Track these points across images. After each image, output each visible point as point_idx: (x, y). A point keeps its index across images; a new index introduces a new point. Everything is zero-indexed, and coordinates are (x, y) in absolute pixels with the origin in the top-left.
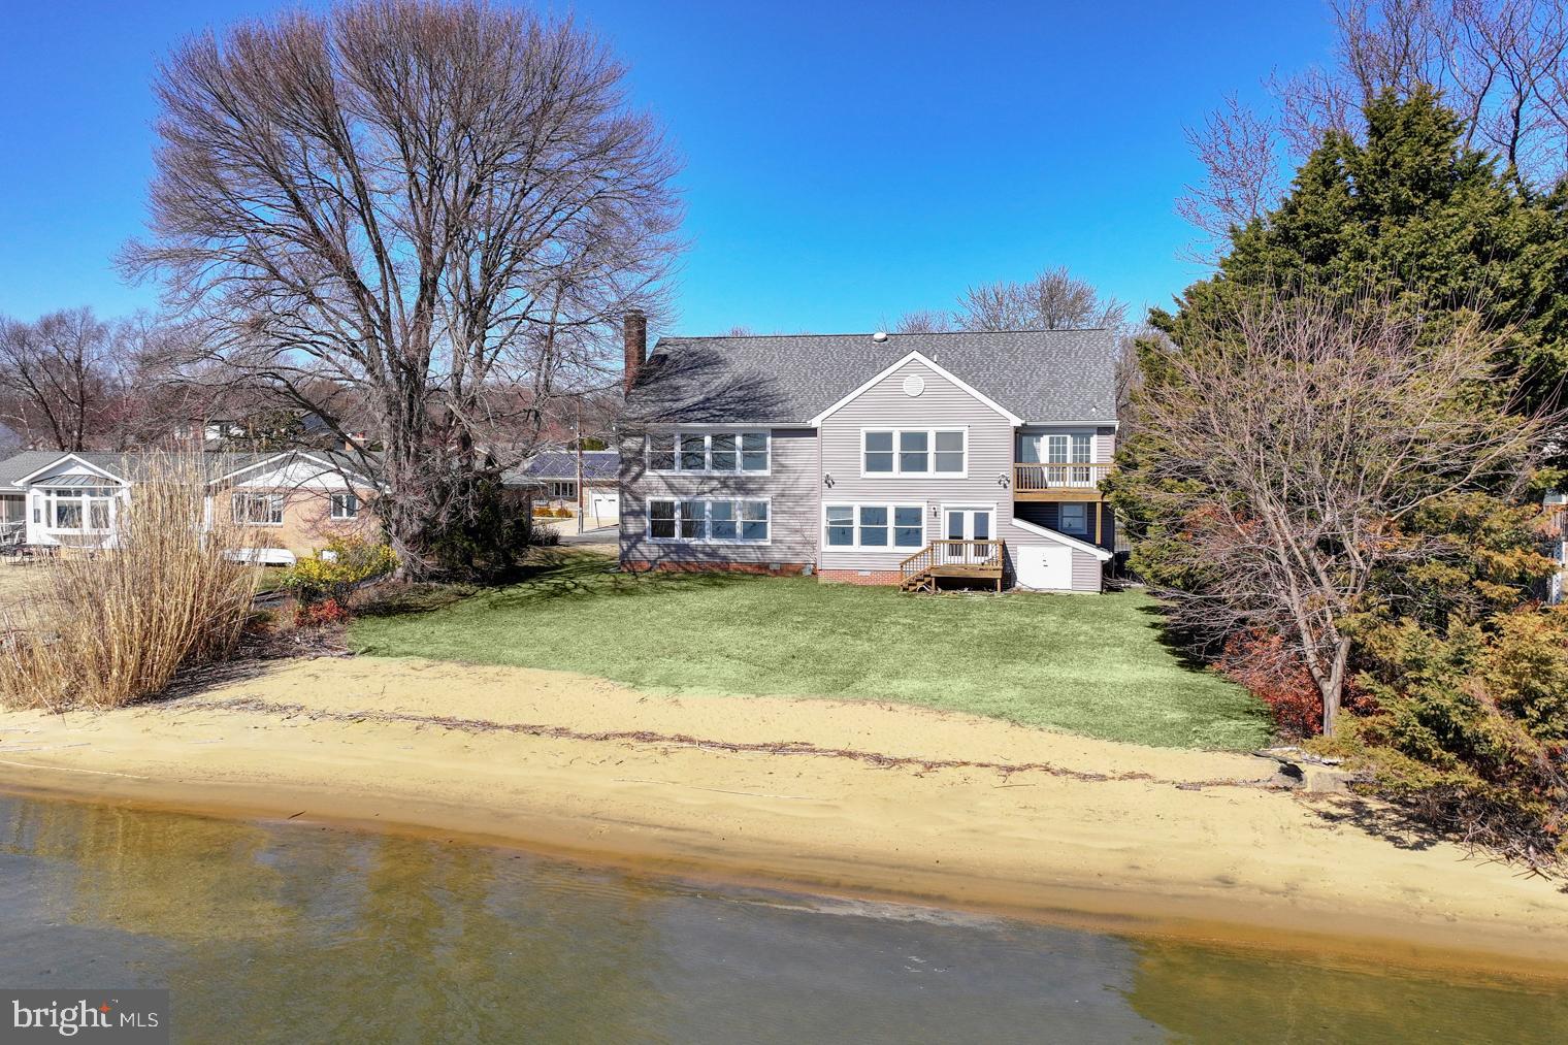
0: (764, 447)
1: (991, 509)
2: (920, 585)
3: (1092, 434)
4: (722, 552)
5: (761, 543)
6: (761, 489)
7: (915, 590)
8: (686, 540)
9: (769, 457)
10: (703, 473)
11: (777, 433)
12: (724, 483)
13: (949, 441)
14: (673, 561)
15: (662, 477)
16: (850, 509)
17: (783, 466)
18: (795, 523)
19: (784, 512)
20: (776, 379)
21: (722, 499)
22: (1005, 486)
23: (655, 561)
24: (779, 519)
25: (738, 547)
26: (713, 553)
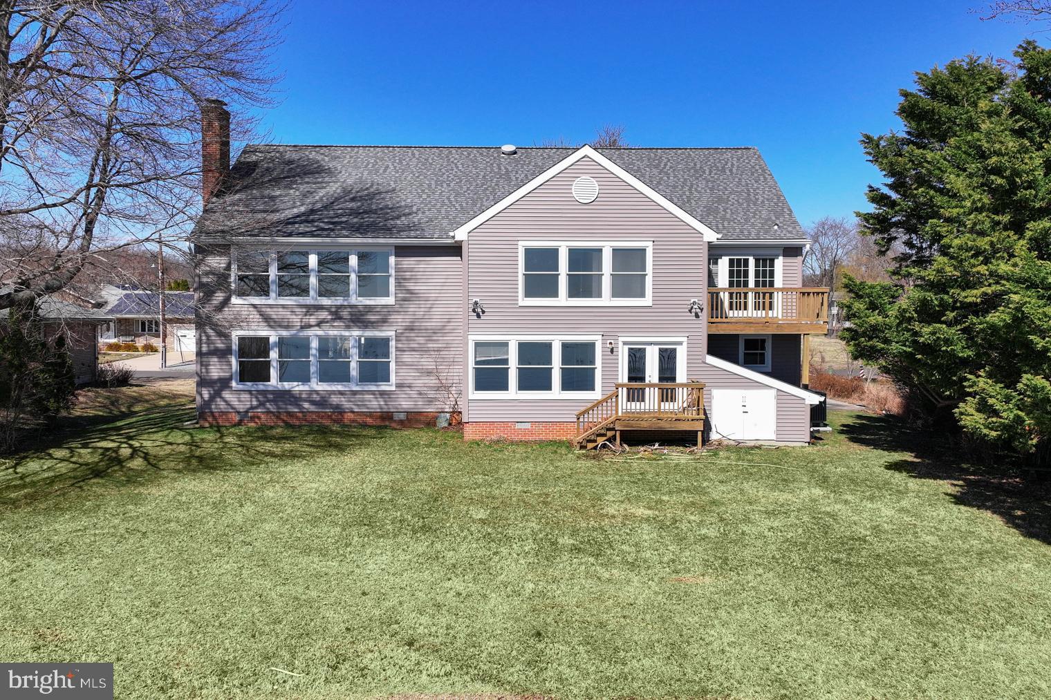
0: (386, 268)
1: (680, 343)
2: (601, 441)
3: (777, 256)
4: (335, 400)
5: (384, 387)
6: (384, 321)
7: (595, 448)
8: (287, 385)
9: (392, 281)
10: (308, 301)
11: (402, 251)
12: (336, 314)
13: (630, 259)
14: (269, 412)
15: (254, 306)
16: (505, 345)
17: (410, 292)
18: (427, 362)
19: (413, 350)
20: (394, 190)
21: (333, 333)
22: (697, 316)
23: (247, 412)
24: (407, 358)
25: (354, 393)
26: (322, 401)
